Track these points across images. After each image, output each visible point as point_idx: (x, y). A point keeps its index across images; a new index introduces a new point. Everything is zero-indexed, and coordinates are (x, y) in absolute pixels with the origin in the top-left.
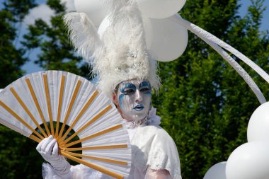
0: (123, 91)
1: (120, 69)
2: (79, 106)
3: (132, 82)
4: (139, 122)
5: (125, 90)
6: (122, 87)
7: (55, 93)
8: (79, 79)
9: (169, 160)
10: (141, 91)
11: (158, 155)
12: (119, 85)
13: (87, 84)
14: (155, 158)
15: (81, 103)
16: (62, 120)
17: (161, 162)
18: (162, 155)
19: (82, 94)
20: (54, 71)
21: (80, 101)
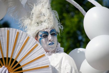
0: (41, 36)
1: (38, 23)
2: (19, 47)
3: (46, 30)
4: (52, 52)
5: (42, 35)
6: (40, 34)
7: (4, 41)
8: (17, 31)
9: (73, 69)
10: (51, 35)
11: (67, 67)
12: (38, 33)
13: (22, 33)
14: (66, 69)
15: (20, 45)
16: (10, 56)
17: (70, 71)
18: (69, 67)
19: (20, 40)
20: (2, 28)
21: (19, 44)
